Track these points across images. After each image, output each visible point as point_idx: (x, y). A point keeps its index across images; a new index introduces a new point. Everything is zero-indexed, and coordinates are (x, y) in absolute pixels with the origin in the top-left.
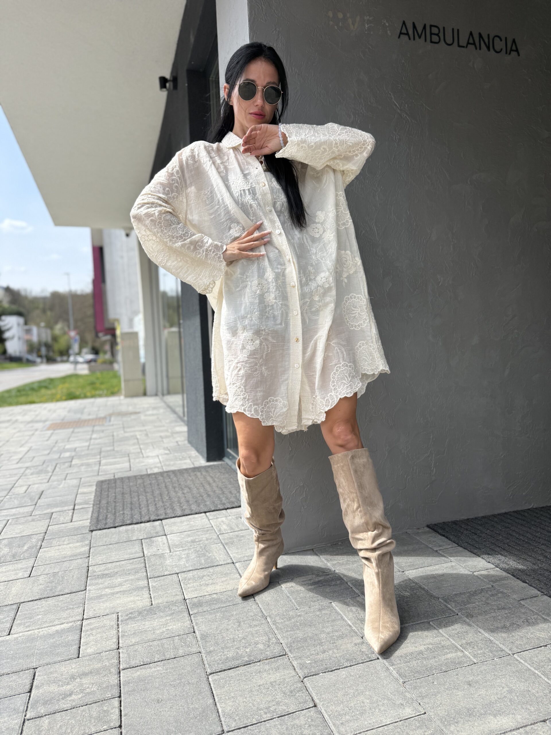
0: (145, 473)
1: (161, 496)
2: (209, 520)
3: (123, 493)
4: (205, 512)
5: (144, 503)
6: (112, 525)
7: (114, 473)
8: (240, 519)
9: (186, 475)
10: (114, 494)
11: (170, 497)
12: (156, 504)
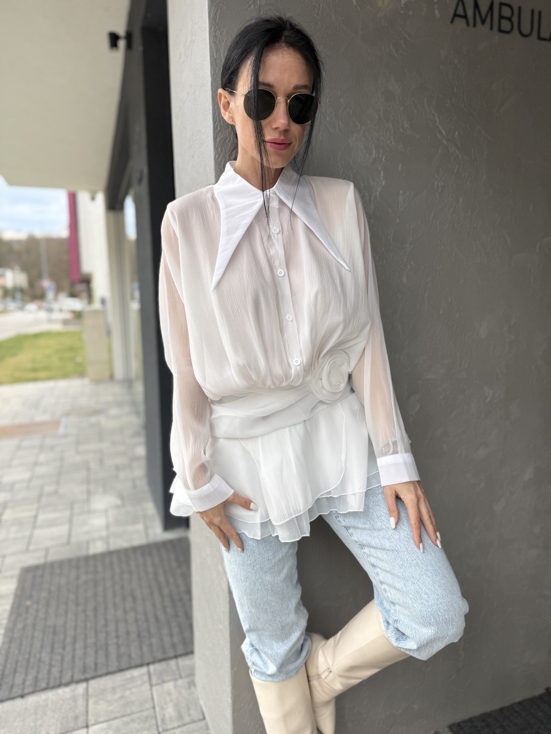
0: (83, 553)
1: (96, 616)
2: (151, 685)
3: (47, 605)
4: (148, 664)
5: (71, 633)
6: (20, 692)
7: (47, 550)
8: (193, 688)
9: (133, 563)
10: (35, 606)
11: (106, 620)
12: (86, 638)
